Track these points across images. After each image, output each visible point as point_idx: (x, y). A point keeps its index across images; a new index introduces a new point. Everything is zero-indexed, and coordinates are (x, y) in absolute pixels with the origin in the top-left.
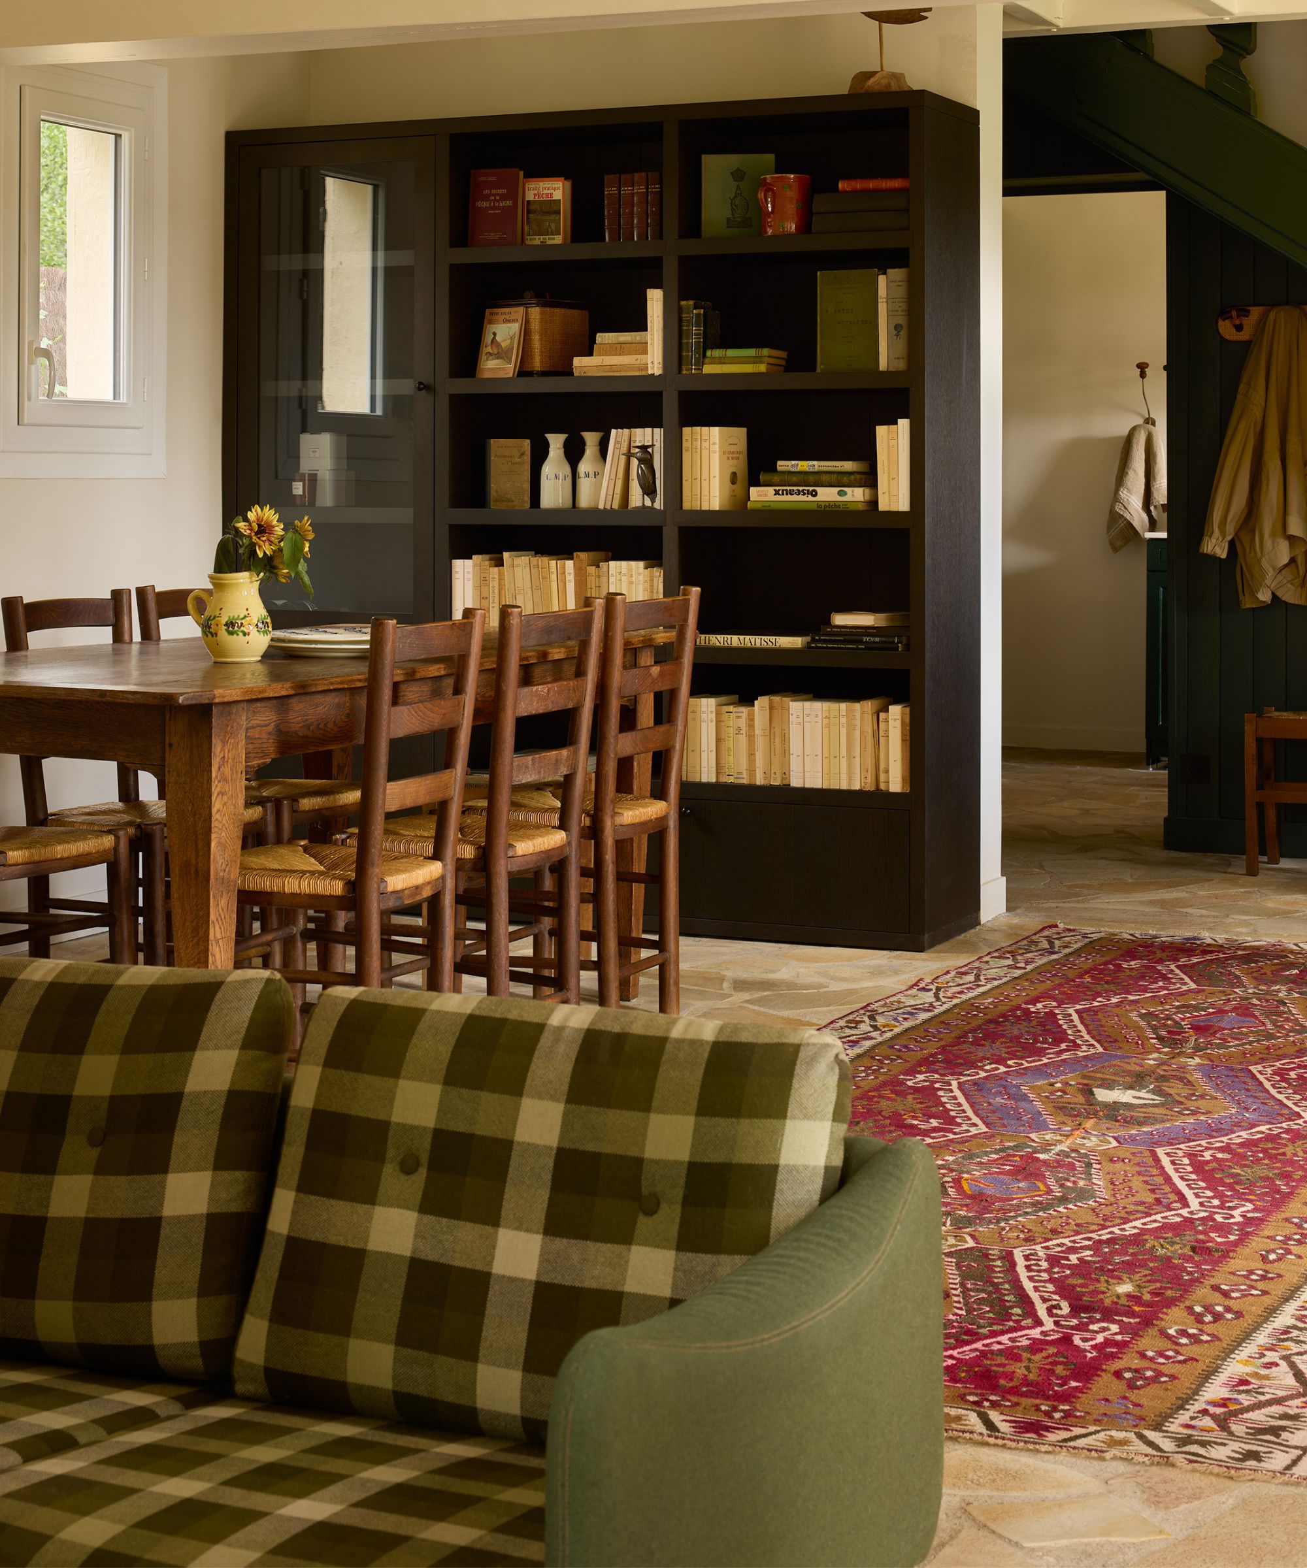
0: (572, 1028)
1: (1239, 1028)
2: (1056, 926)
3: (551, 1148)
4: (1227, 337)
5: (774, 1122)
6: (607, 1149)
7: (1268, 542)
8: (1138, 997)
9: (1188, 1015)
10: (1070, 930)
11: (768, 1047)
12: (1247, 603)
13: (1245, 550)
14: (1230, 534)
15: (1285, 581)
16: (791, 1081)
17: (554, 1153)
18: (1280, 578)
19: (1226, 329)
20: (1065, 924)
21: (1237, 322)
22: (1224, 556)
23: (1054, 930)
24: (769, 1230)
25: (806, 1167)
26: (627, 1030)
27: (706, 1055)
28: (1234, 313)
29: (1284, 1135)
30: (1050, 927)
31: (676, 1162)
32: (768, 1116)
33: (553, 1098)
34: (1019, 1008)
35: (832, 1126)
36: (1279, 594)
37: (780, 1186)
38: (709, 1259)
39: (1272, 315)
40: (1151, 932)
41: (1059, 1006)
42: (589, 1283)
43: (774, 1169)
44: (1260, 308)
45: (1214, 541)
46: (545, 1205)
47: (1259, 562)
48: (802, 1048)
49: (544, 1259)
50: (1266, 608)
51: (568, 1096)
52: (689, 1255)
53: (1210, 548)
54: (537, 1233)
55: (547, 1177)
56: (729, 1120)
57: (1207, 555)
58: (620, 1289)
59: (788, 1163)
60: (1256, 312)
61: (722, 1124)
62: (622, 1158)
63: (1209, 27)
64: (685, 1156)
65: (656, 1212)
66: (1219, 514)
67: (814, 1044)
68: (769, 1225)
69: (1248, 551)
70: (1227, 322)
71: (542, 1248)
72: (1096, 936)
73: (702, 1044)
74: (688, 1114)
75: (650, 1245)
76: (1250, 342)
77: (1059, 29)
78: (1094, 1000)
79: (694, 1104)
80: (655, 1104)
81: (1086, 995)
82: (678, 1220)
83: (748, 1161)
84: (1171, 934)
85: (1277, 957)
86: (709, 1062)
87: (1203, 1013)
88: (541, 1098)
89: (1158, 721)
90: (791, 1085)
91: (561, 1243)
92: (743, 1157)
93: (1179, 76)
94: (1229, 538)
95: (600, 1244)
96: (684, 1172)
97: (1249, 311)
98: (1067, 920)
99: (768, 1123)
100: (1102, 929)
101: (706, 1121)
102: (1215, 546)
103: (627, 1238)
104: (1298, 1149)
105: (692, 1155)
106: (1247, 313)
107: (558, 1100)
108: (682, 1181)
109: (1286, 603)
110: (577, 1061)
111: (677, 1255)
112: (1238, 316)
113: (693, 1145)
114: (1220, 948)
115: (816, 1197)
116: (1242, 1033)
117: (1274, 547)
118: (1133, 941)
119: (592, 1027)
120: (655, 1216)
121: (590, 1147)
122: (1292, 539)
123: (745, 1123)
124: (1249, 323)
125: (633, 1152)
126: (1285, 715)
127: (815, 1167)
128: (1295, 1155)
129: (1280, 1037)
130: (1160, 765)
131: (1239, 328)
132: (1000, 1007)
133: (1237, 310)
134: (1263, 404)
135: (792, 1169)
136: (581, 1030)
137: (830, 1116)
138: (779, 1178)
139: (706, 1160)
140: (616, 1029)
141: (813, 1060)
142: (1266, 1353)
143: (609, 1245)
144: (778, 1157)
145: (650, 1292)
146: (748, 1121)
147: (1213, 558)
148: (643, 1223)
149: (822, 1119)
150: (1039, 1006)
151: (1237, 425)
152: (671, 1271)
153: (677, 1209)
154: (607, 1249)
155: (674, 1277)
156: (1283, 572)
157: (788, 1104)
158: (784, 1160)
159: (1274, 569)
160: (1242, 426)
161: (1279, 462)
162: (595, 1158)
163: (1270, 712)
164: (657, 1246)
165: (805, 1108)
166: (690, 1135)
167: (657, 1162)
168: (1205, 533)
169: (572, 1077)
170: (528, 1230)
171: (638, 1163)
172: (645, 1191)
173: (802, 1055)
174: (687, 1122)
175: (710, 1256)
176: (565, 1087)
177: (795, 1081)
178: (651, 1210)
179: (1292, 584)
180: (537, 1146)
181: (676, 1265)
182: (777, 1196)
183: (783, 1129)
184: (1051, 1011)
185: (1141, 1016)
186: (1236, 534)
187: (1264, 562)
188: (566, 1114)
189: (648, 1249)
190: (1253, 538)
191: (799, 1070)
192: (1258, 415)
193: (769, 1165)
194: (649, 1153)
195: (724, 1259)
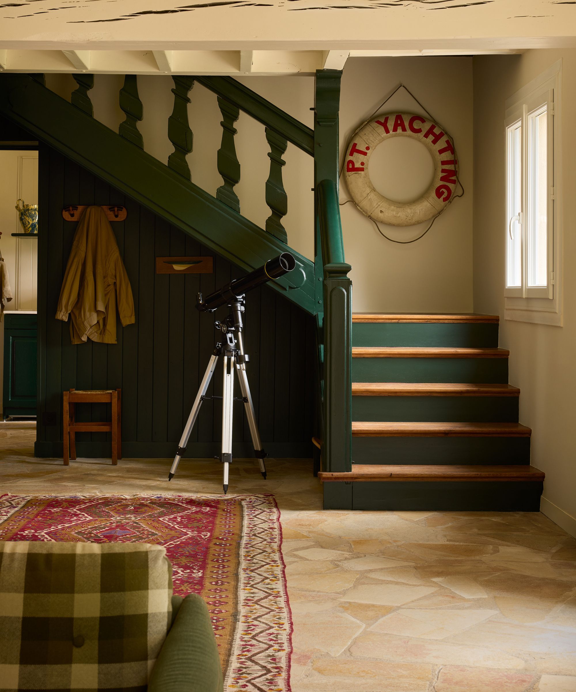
0: (19, 554)
1: (125, 535)
2: (7, 495)
3: (19, 618)
4: (67, 219)
5: (143, 591)
6: (52, 615)
7: (88, 314)
8: (69, 525)
9: (98, 531)
10: (14, 496)
11: (131, 554)
12: (76, 342)
13: (76, 318)
14: (69, 311)
15: (94, 331)
16: (148, 570)
17: (21, 620)
18: (91, 330)
19: (66, 215)
20: (11, 493)
21: (72, 213)
22: (66, 320)
23: (7, 497)
24: (147, 648)
25: (160, 613)
26: (51, 552)
27: (100, 561)
28: (71, 208)
29: (177, 582)
30: (5, 495)
31: (92, 618)
32: (139, 589)
33: (16, 591)
34: (17, 534)
35: (168, 591)
36: (91, 337)
37: (150, 624)
38: (118, 666)
39: (89, 210)
40: (53, 495)
41: (36, 532)
42: (49, 687)
43: (146, 616)
44: (82, 206)
45: (62, 313)
46: (19, 649)
47: (83, 323)
48: (149, 553)
49: (22, 677)
50: (84, 343)
51: (25, 589)
52: (106, 665)
53: (60, 317)
54: (16, 664)
55: (19, 633)
56: (119, 593)
57: (59, 320)
58: (68, 688)
59: (152, 612)
60: (80, 208)
61: (116, 595)
62: (62, 619)
63: (73, 74)
64: (97, 614)
65: (82, 645)
66: (65, 300)
67: (154, 551)
68: (147, 645)
69: (78, 318)
70: (67, 213)
71: (20, 672)
72: (29, 498)
73: (95, 556)
74: (96, 592)
75: (83, 663)
76: (78, 222)
77: (4, 70)
78: (50, 528)
79: (98, 587)
80: (76, 589)
81: (45, 526)
82: (97, 648)
83: (132, 613)
84: (63, 495)
85: (119, 502)
86: (102, 565)
87: (104, 530)
88: (9, 592)
89: (9, 399)
90: (148, 573)
91: (31, 668)
92: (130, 611)
93: (58, 96)
94: (69, 312)
95: (54, 666)
96: (98, 622)
97: (77, 207)
98: (12, 492)
99: (140, 593)
100: (30, 495)
101: (106, 595)
102: (63, 316)
103: (69, 661)
104: (187, 587)
105: (101, 613)
106: (76, 208)
107: (19, 592)
108: (97, 627)
109: (92, 341)
110: (27, 570)
111: (99, 666)
112: (73, 210)
113: (101, 609)
114: (90, 501)
115: (165, 628)
116: (127, 538)
117: (90, 316)
118: (48, 500)
119: (30, 552)
120: (82, 647)
121: (42, 615)
122: (98, 312)
123: (128, 593)
124: (77, 213)
125: (67, 615)
126: (81, 392)
127: (164, 613)
128: (187, 590)
129: (145, 538)
130: (9, 418)
131: (72, 215)
132: (8, 534)
133: (72, 207)
134: (85, 250)
135: (154, 615)
136: (24, 554)
137: (167, 586)
138: (149, 620)
139: (109, 615)
140: (45, 552)
141: (156, 558)
142: (238, 681)
143: (59, 665)
144: (147, 610)
145: (86, 687)
146: (129, 593)
147: (62, 321)
148: (76, 651)
149: (164, 588)
150: (26, 532)
151: (74, 259)
152: (96, 675)
153: (96, 642)
154: (58, 668)
155: (99, 678)
156: (93, 327)
157: (148, 582)
158: (150, 611)
159: (90, 325)
160: (76, 260)
161: (92, 277)
162: (45, 621)
163: (73, 391)
164: (87, 663)
165: (157, 583)
166: (99, 604)
167: (81, 619)
168: (58, 310)
169: (26, 579)
170: (11, 663)
171: (70, 620)
172: (75, 635)
173: (150, 556)
174: (96, 597)
175: (118, 664)
176: (23, 585)
177: (149, 570)
178: (79, 643)
179: (97, 333)
180: (10, 618)
181: (99, 671)
182: (149, 629)
183: (148, 595)
184: (33, 534)
185: (76, 533)
186: (72, 311)
187: (86, 323)
188: (25, 599)
189: (82, 665)
190: (81, 311)
191: (150, 564)
192: (83, 256)
193: (143, 614)
194: (76, 615)
195: (126, 665)
